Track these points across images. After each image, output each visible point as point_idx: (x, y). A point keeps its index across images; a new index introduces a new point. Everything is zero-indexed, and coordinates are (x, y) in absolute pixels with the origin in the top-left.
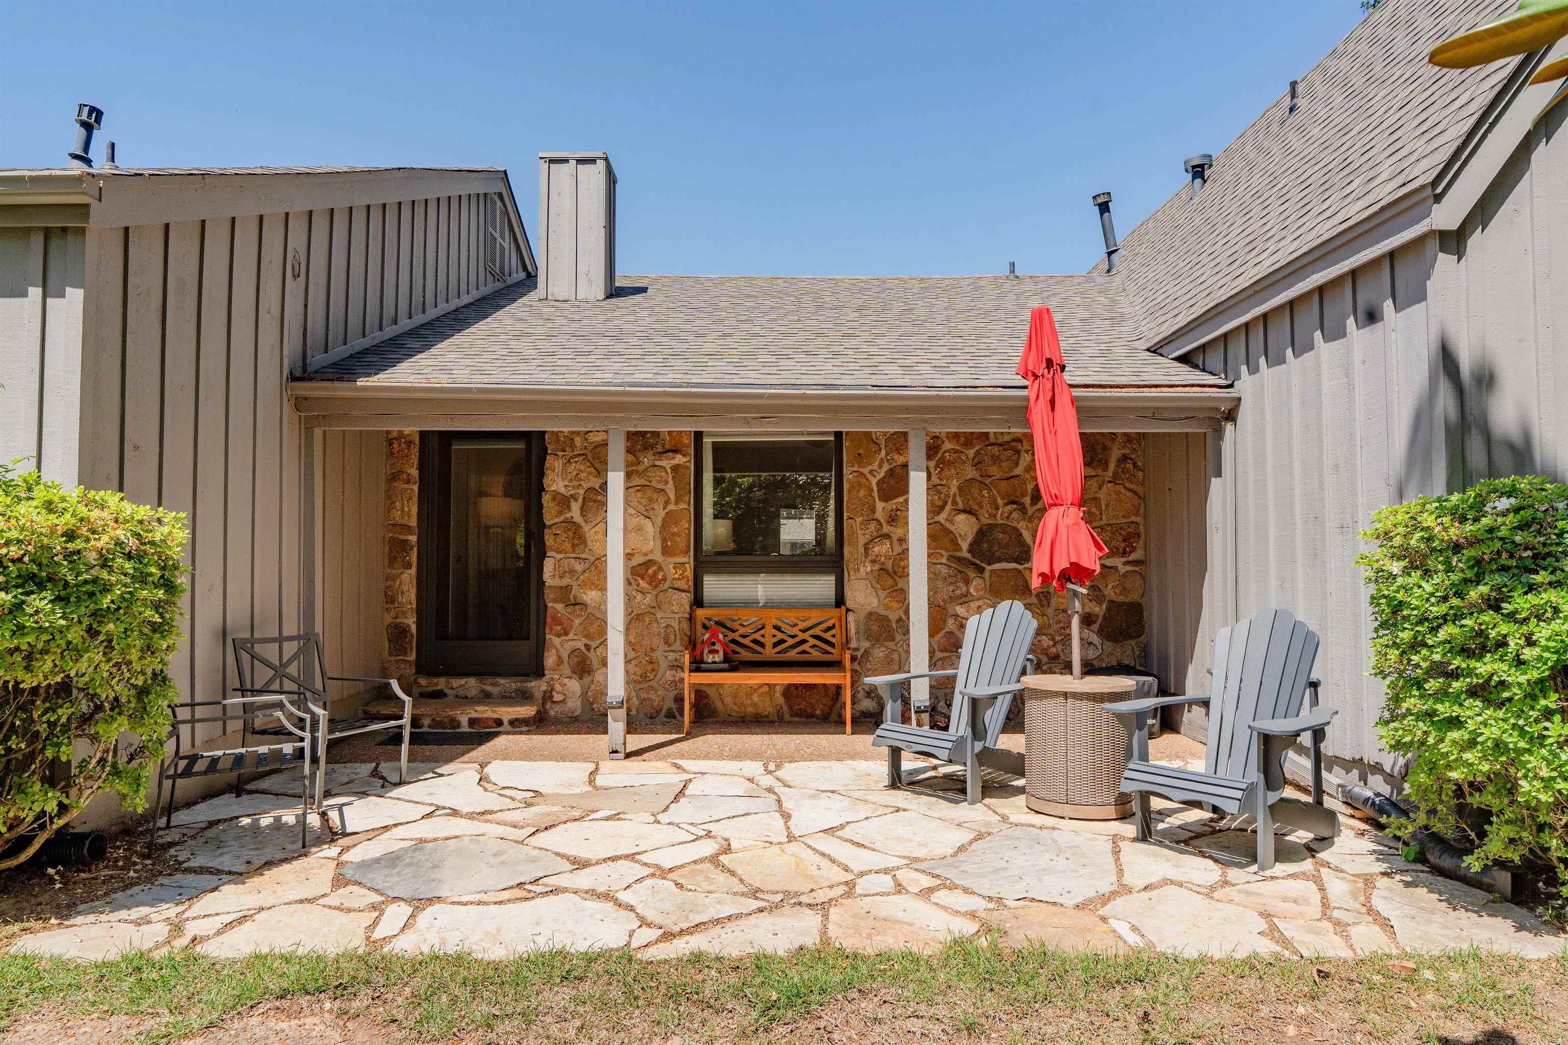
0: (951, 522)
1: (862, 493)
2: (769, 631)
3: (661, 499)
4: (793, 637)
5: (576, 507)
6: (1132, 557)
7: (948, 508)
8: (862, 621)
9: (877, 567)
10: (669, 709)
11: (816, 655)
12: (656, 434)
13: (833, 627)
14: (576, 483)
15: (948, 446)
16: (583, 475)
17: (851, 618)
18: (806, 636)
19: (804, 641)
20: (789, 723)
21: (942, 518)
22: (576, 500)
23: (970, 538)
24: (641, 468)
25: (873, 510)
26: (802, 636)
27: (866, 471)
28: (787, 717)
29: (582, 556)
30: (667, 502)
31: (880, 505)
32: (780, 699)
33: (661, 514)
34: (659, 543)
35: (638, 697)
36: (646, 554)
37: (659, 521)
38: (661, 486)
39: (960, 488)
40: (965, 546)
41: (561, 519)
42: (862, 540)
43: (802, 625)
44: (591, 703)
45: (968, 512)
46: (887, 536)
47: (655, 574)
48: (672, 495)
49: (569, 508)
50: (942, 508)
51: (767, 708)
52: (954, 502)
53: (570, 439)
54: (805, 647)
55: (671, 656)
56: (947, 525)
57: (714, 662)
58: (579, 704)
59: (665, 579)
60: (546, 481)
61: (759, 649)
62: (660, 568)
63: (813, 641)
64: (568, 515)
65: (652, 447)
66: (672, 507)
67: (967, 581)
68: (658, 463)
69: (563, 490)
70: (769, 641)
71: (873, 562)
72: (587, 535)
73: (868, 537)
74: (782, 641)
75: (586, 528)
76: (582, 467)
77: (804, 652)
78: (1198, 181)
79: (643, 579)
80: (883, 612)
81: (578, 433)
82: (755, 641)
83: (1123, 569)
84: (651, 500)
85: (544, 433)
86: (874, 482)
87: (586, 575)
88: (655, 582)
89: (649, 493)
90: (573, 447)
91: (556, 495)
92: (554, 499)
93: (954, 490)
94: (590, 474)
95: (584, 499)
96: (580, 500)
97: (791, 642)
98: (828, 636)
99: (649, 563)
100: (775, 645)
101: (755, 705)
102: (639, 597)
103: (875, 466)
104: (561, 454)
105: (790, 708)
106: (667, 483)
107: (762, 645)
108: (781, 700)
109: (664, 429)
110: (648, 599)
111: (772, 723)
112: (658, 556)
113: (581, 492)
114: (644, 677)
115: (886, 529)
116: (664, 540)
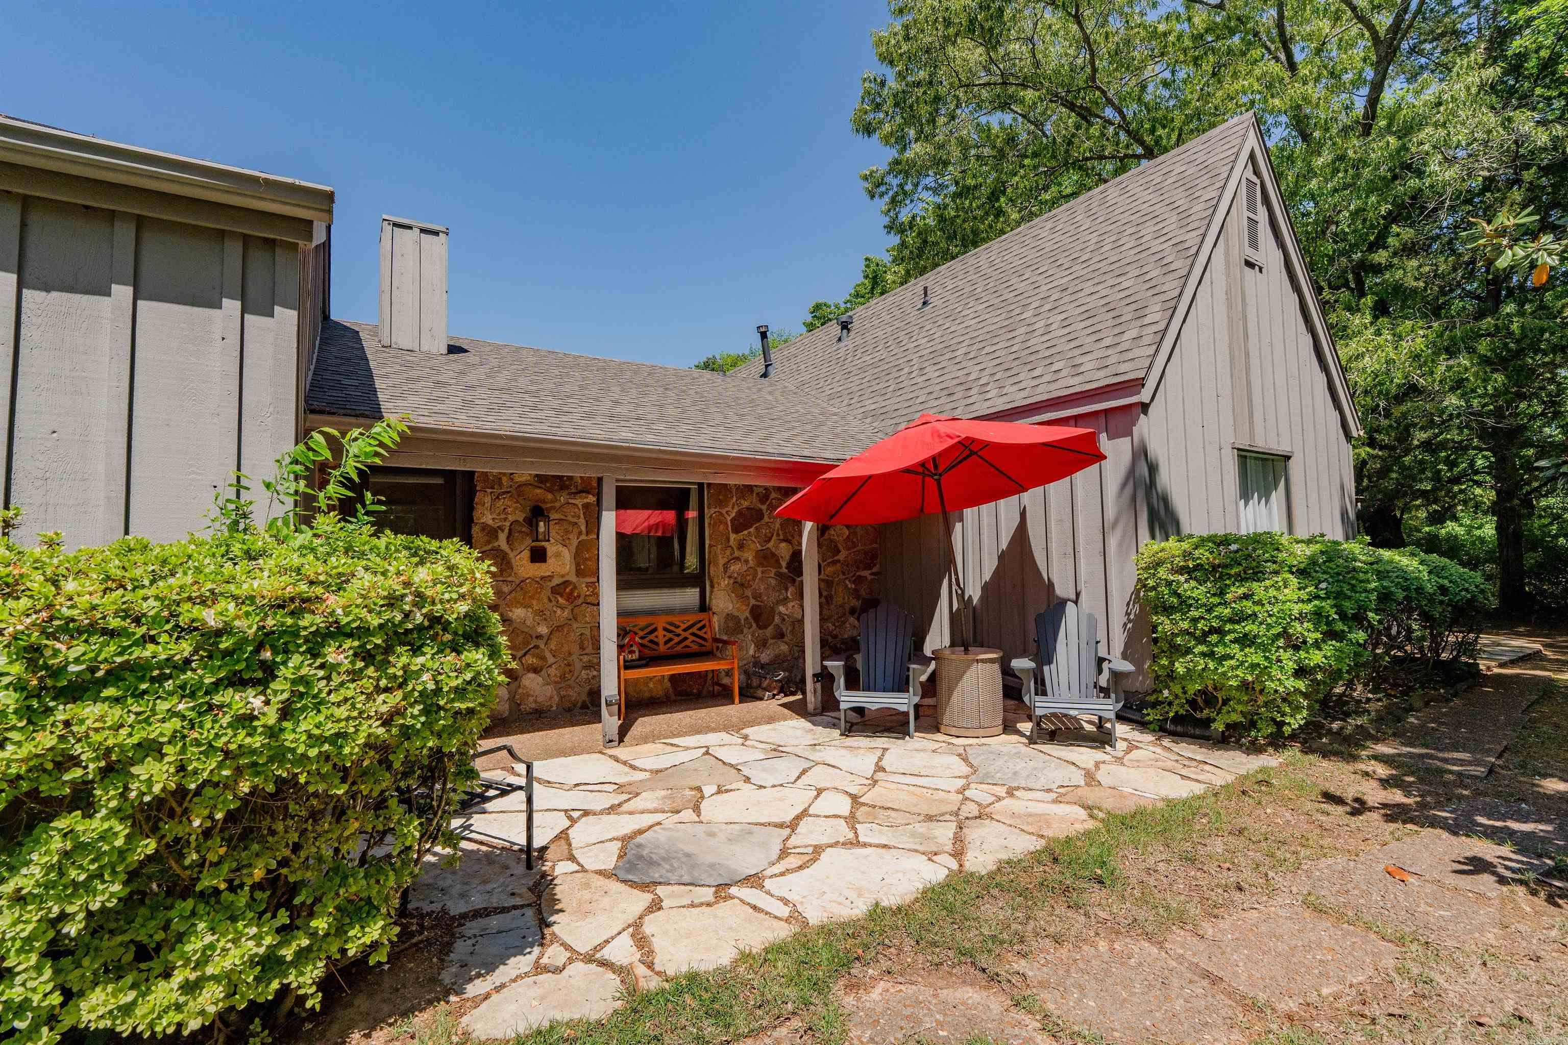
0: (777, 547)
1: (722, 527)
2: (660, 632)
3: (576, 531)
4: (678, 635)
5: (503, 536)
6: (875, 570)
7: (774, 537)
8: (723, 620)
9: (732, 581)
10: (584, 702)
11: (695, 647)
12: (570, 478)
13: (704, 626)
14: (503, 516)
15: (773, 495)
16: (510, 510)
17: (715, 619)
18: (687, 634)
19: (686, 639)
20: (675, 701)
21: (770, 545)
22: (503, 531)
23: (788, 558)
24: (557, 505)
25: (728, 540)
26: (684, 634)
27: (724, 511)
28: (673, 698)
29: (510, 579)
30: (580, 533)
31: (733, 536)
32: (667, 684)
33: (575, 542)
34: (574, 567)
35: (559, 694)
36: (563, 576)
37: (573, 548)
38: (575, 520)
39: (781, 525)
40: (784, 564)
41: (489, 547)
42: (722, 561)
43: (683, 626)
44: (519, 705)
45: (786, 540)
46: (738, 559)
47: (572, 591)
48: (583, 528)
49: (497, 538)
50: (770, 539)
51: (659, 692)
52: (778, 535)
53: (498, 479)
54: (687, 643)
55: (586, 658)
56: (773, 550)
57: (632, 661)
58: (507, 706)
59: (579, 596)
60: (476, 514)
61: (655, 647)
62: (575, 587)
63: (691, 638)
64: (496, 544)
65: (567, 487)
66: (583, 537)
67: (787, 590)
68: (571, 501)
69: (490, 522)
70: (661, 641)
71: (730, 577)
72: (513, 561)
73: (726, 560)
74: (671, 640)
75: (511, 555)
76: (509, 503)
77: (687, 646)
78: (845, 331)
79: (562, 596)
80: (736, 614)
81: (504, 474)
82: (651, 641)
83: (870, 577)
84: (567, 532)
85: (473, 473)
86: (729, 519)
87: (513, 595)
88: (570, 598)
89: (566, 526)
90: (501, 484)
91: (484, 527)
92: (483, 529)
93: (778, 526)
94: (516, 508)
95: (510, 530)
96: (507, 531)
97: (677, 639)
98: (701, 633)
99: (566, 583)
100: (666, 643)
101: (650, 691)
102: (559, 612)
103: (729, 509)
104: (489, 491)
105: (675, 689)
106: (579, 517)
107: (657, 644)
108: (669, 684)
109: (577, 474)
110: (566, 613)
111: (663, 702)
112: (573, 578)
113: (508, 524)
114: (563, 677)
115: (737, 554)
116: (578, 565)
